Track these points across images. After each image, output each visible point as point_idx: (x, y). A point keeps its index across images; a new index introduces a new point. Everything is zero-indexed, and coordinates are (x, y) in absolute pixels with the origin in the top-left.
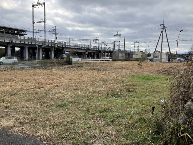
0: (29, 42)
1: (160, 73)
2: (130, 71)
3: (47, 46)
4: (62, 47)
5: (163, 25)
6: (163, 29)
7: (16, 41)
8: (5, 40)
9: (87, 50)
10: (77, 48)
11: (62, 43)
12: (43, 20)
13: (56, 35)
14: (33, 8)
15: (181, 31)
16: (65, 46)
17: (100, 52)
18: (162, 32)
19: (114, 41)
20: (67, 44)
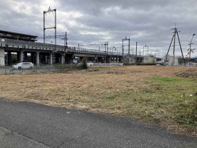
0: (40, 48)
1: (177, 76)
2: (148, 74)
3: (58, 51)
4: (71, 52)
5: (175, 29)
6: (175, 33)
7: (28, 47)
8: (18, 46)
9: (96, 54)
10: (86, 53)
11: (71, 48)
12: (54, 26)
13: (66, 40)
14: (44, 15)
15: (194, 35)
16: (75, 52)
17: (109, 57)
18: (174, 35)
19: (123, 46)
20: (76, 50)
